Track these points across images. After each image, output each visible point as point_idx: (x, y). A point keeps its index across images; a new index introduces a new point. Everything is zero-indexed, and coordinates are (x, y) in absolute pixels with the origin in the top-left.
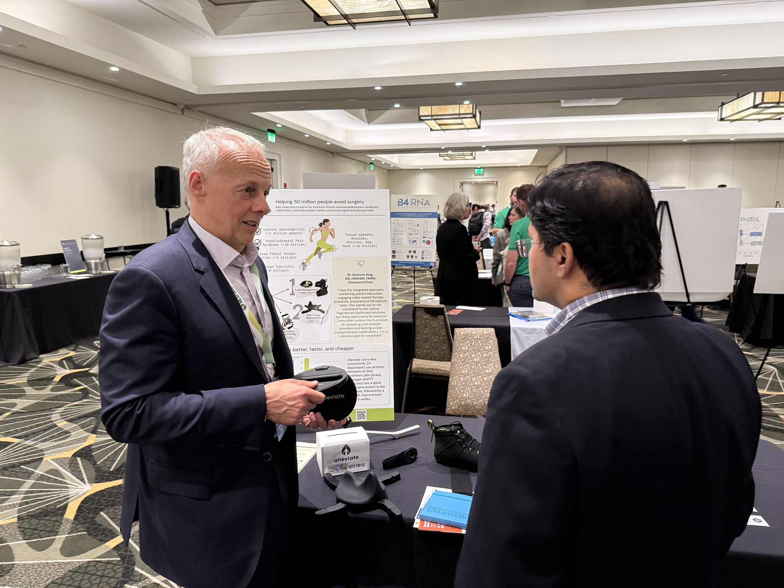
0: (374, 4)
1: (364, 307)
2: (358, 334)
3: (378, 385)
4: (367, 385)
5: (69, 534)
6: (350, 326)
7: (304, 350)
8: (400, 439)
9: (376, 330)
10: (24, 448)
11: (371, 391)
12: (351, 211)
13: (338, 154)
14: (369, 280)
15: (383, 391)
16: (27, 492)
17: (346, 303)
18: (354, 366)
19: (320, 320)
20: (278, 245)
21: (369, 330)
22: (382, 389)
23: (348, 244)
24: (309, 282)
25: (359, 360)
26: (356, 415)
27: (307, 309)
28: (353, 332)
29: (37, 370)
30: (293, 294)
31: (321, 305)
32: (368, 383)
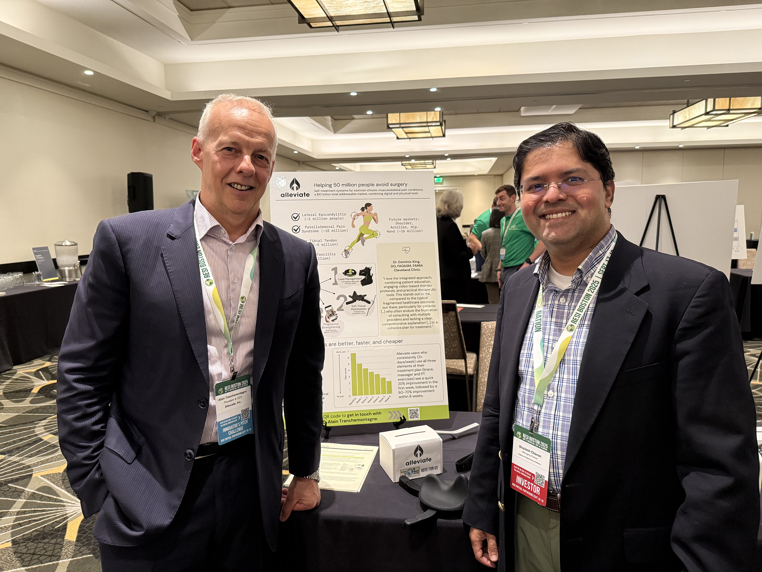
0: (360, 6)
1: (412, 296)
2: (407, 325)
3: (430, 380)
4: (419, 381)
5: (72, 558)
6: (398, 318)
7: (350, 344)
8: (460, 439)
9: (426, 321)
10: (10, 465)
11: (424, 387)
12: (394, 194)
13: (304, 163)
14: (416, 268)
15: (436, 387)
16: (18, 513)
17: (393, 293)
18: (404, 360)
19: (366, 311)
20: (318, 231)
21: (418, 321)
22: (435, 384)
23: (393, 230)
24: (353, 270)
25: (409, 353)
26: (409, 413)
27: (351, 300)
28: (401, 324)
29: (11, 382)
30: (336, 283)
31: (366, 295)
32: (420, 379)
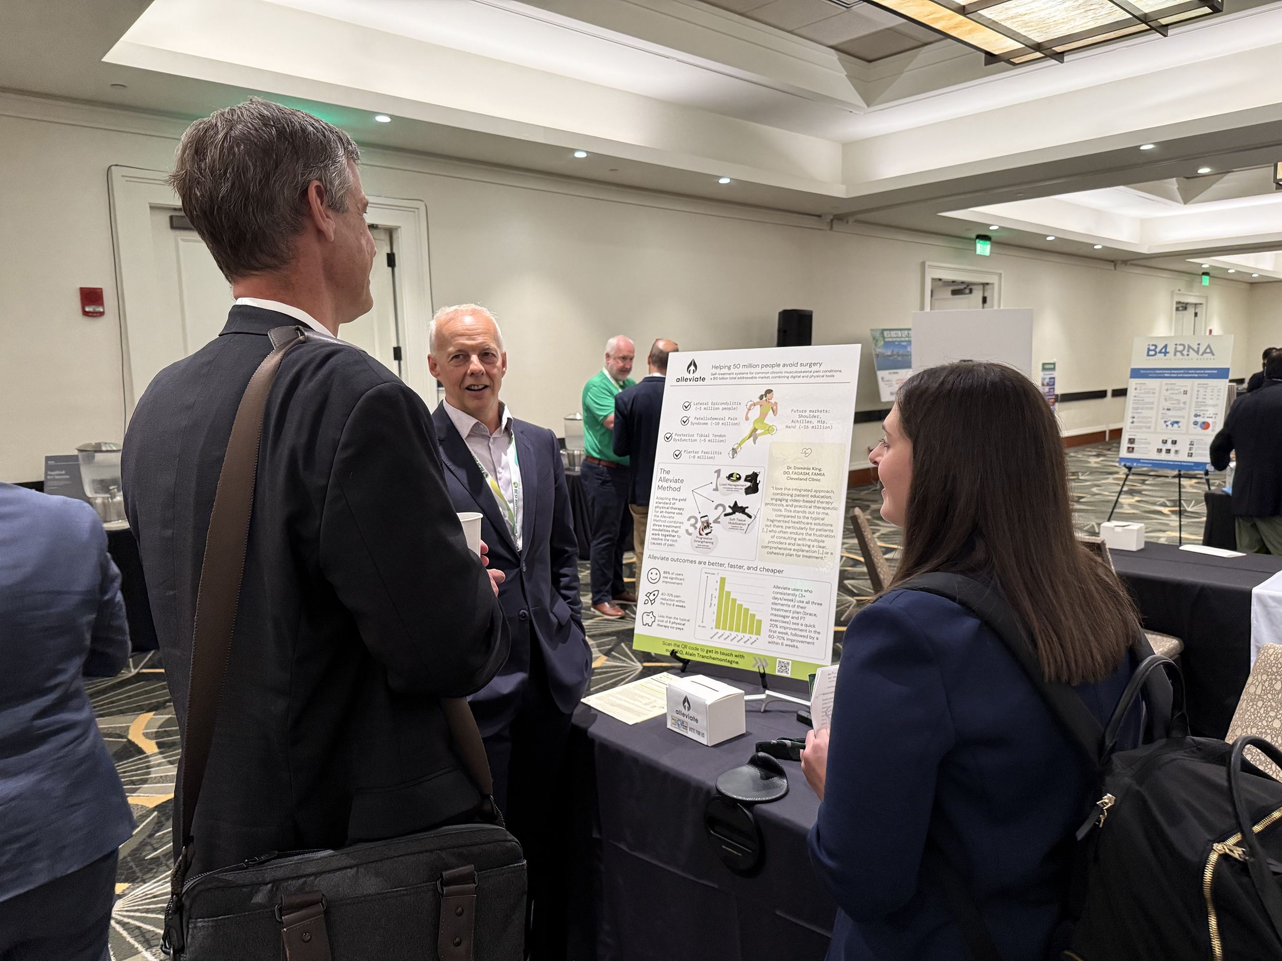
1: (804, 515)
2: (792, 552)
3: (811, 629)
4: (796, 627)
6: (782, 540)
7: (722, 565)
9: (817, 550)
11: (801, 636)
12: (803, 377)
14: (815, 477)
15: (817, 639)
17: (781, 508)
18: (781, 596)
19: (745, 527)
20: (707, 424)
21: (807, 548)
22: (816, 635)
23: (793, 425)
24: (738, 474)
25: (789, 589)
26: (777, 665)
27: (730, 511)
28: (785, 549)
30: (716, 489)
31: (747, 507)
32: (798, 624)
